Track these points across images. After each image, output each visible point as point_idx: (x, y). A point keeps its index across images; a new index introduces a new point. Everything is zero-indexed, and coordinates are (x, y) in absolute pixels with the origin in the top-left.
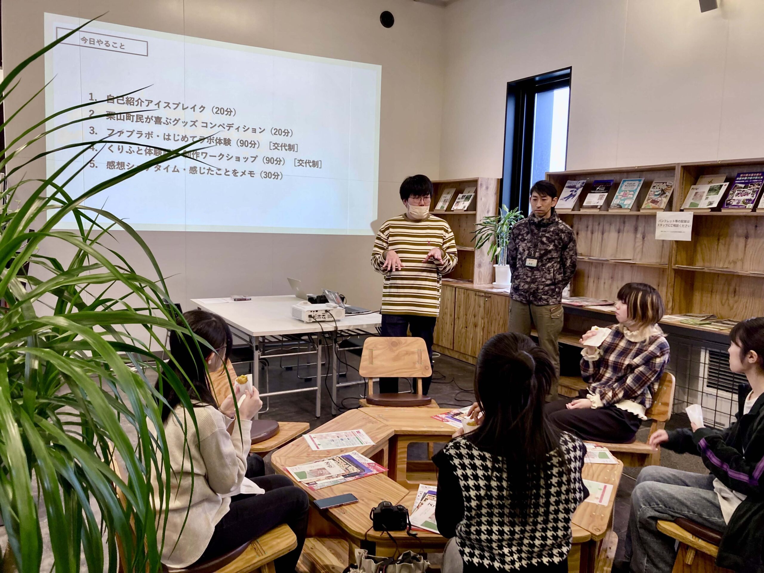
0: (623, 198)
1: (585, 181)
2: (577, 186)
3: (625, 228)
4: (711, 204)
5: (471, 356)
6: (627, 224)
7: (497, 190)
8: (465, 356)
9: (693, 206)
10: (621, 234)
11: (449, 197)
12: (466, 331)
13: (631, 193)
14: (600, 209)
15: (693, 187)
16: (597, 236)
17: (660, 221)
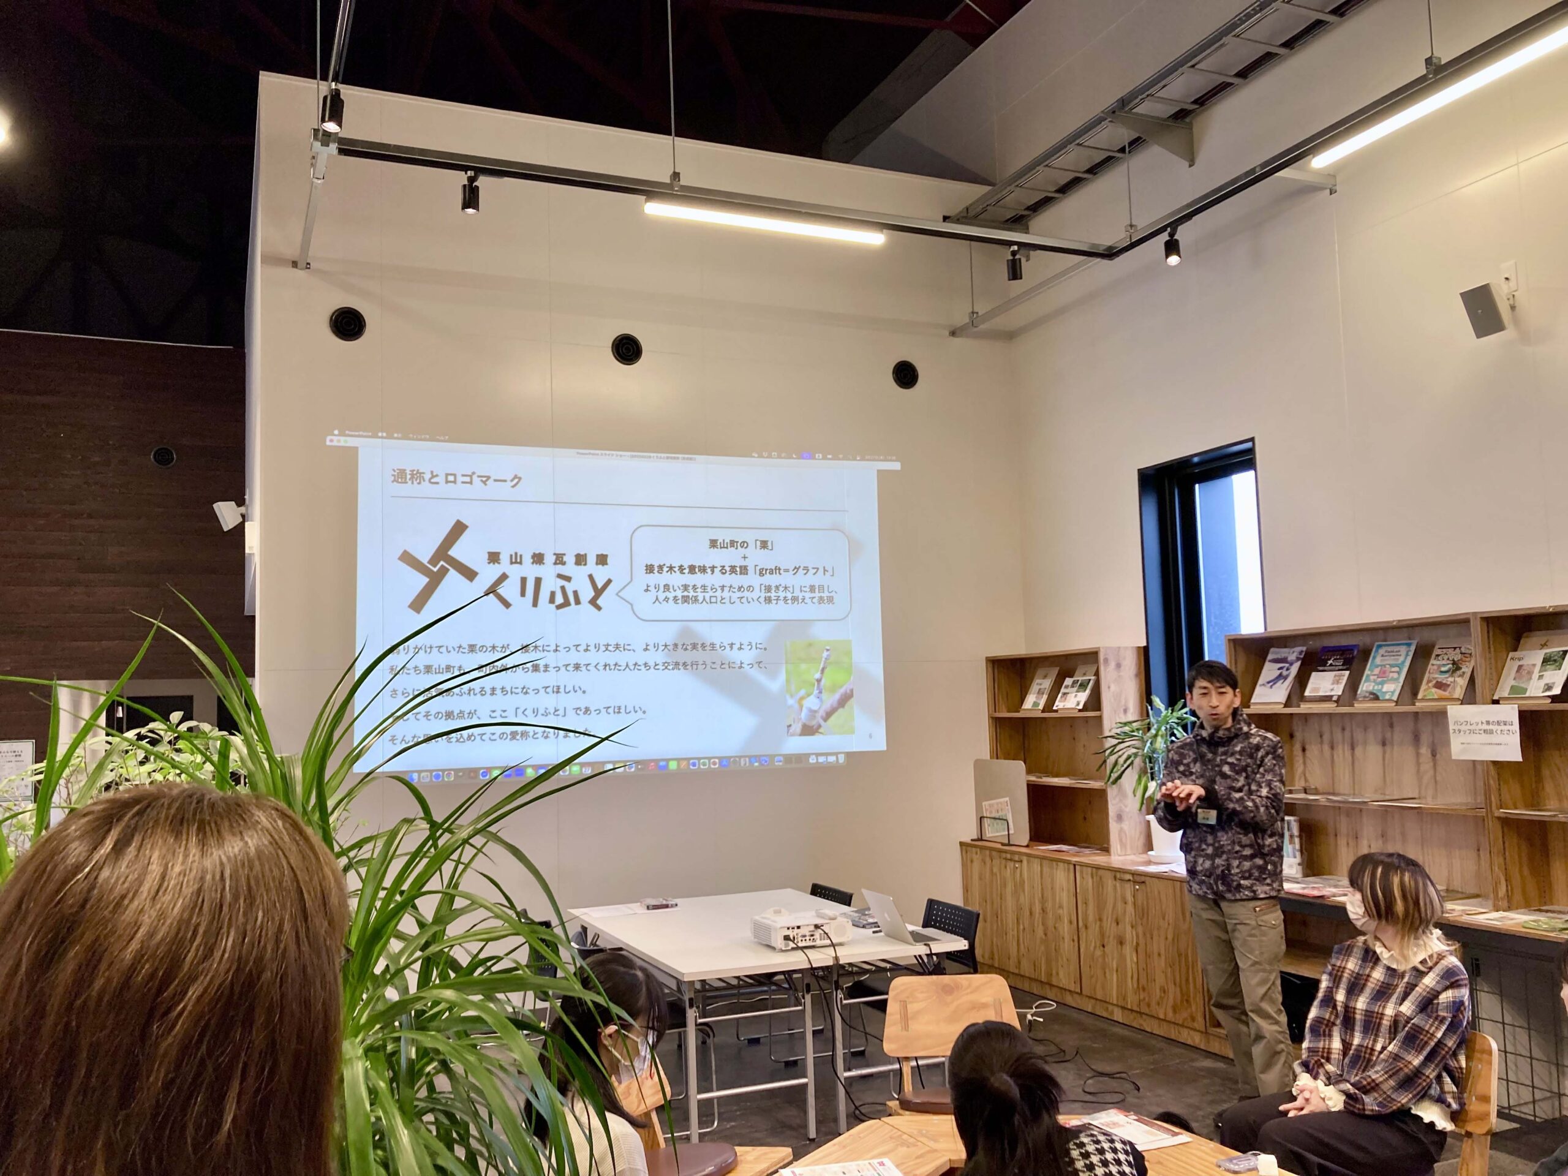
0: (1380, 679)
1: (1304, 649)
2: (1289, 659)
3: (1396, 737)
4: (1549, 687)
5: (1117, 1006)
6: (1397, 729)
7: (1139, 668)
8: (1106, 1005)
9: (1517, 692)
10: (1388, 748)
11: (1047, 684)
12: (1104, 955)
13: (1393, 669)
14: (1336, 702)
15: (1511, 654)
16: (1342, 753)
17: (1456, 723)
